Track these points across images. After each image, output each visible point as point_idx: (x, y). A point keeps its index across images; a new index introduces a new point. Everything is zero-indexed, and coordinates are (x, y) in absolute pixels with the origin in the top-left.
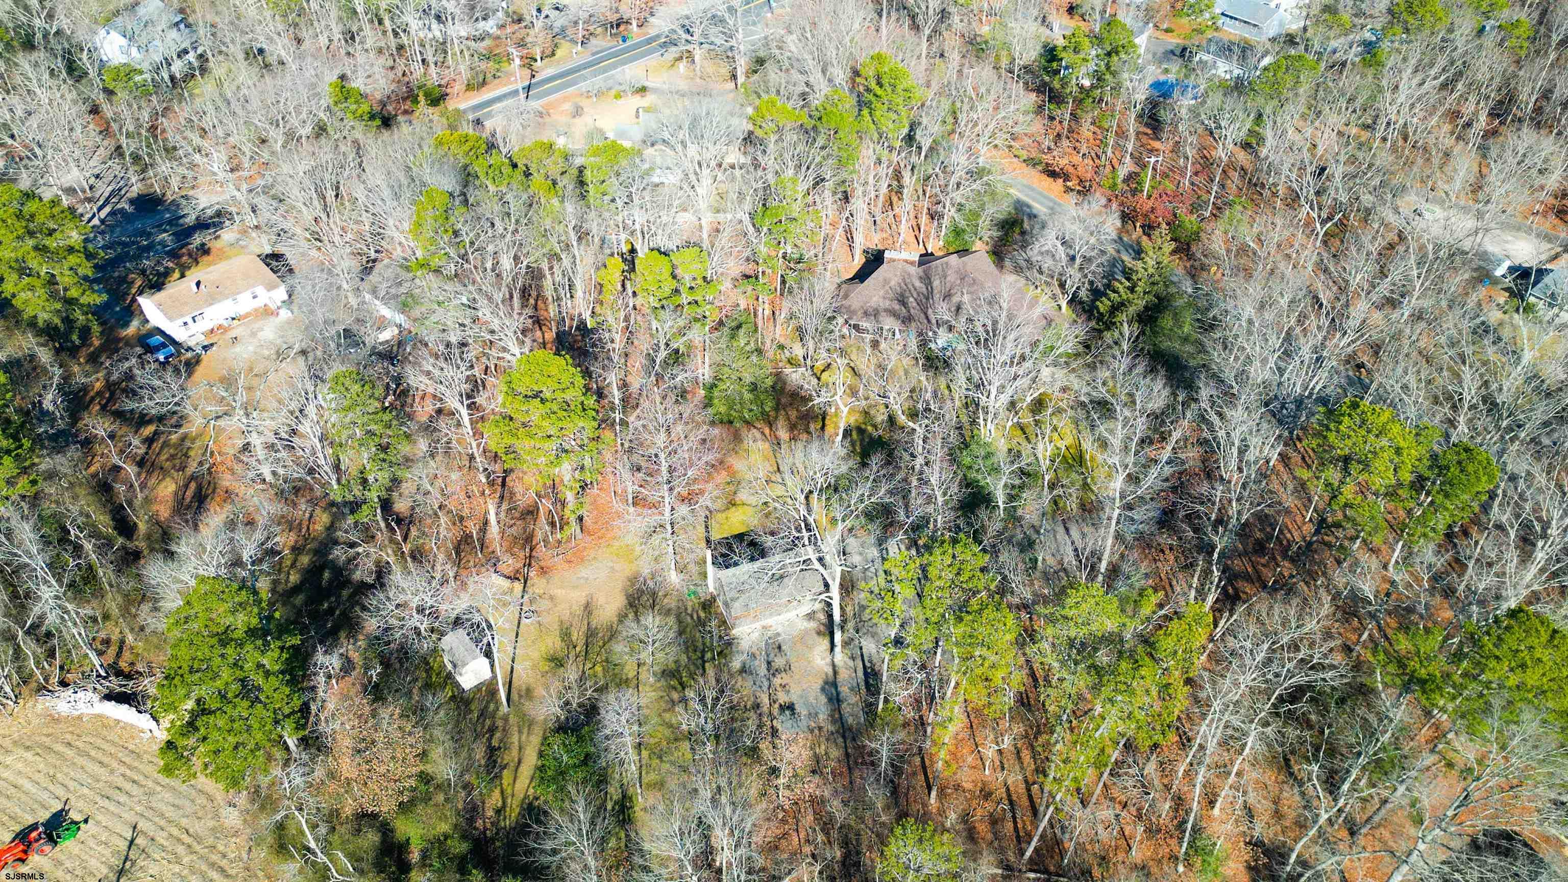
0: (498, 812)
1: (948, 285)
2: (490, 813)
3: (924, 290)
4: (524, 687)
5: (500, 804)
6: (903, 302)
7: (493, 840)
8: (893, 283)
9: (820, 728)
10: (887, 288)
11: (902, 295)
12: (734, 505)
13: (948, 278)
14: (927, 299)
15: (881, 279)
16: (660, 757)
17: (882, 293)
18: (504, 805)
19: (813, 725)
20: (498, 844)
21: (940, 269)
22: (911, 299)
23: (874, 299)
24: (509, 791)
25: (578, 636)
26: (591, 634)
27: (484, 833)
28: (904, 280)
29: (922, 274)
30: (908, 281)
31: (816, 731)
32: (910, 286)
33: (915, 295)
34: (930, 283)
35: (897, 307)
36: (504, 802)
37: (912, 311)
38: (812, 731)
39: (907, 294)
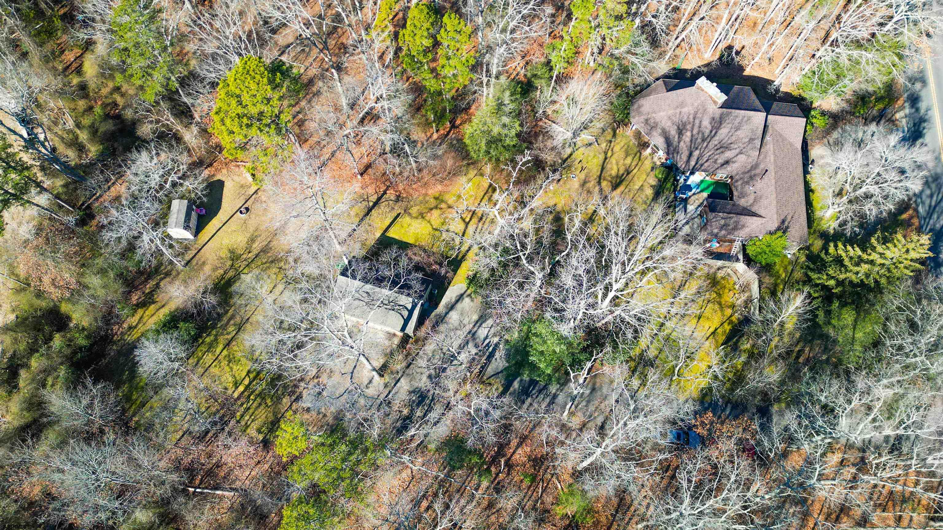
0: (130, 328)
1: (734, 139)
2: (125, 326)
3: (707, 132)
4: (203, 260)
5: (134, 324)
6: (680, 132)
7: (115, 343)
8: (685, 110)
9: (325, 416)
10: (678, 111)
11: (684, 125)
12: (423, 217)
13: (739, 133)
14: (703, 141)
15: (681, 99)
16: (229, 361)
17: (671, 112)
18: (135, 327)
19: (323, 410)
20: (115, 347)
21: (738, 120)
22: (689, 134)
23: (662, 114)
24: (145, 320)
25: (257, 246)
26: (265, 250)
27: (113, 336)
28: (696, 113)
29: (717, 116)
30: (699, 115)
31: (321, 416)
32: (697, 122)
33: (695, 131)
34: (718, 128)
35: (673, 132)
36: (137, 325)
37: (682, 144)
38: (319, 413)
39: (689, 127)
